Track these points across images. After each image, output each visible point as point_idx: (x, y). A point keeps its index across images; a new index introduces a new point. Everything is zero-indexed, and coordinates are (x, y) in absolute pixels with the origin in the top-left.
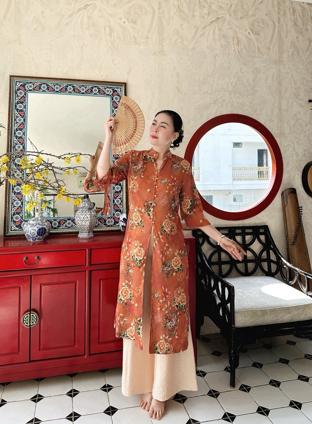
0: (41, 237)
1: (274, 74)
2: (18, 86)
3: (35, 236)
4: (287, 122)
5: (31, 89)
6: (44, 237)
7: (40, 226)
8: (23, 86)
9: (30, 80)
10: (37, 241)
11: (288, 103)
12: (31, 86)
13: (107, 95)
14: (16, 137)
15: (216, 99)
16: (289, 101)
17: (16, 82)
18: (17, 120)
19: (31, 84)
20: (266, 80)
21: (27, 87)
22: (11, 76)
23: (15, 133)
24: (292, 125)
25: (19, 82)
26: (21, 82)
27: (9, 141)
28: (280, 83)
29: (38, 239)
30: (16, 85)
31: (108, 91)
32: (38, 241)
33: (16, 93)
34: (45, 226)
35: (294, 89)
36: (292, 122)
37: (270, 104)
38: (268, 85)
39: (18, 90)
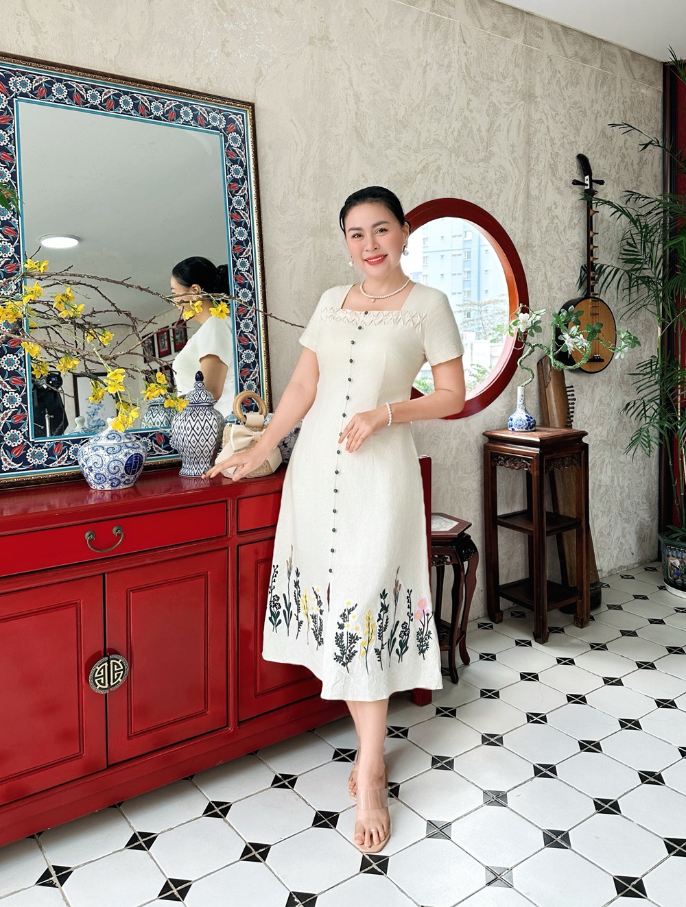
0: (132, 478)
1: (520, 121)
3: (118, 476)
4: (537, 222)
6: (138, 476)
7: (131, 451)
10: (122, 487)
11: (540, 184)
12: (24, 84)
13: (214, 128)
15: (427, 164)
16: (541, 180)
19: (23, 78)
20: (508, 132)
21: (15, 85)
24: (544, 229)
28: (529, 143)
29: (124, 483)
31: (214, 119)
34: (141, 451)
35: (549, 155)
36: (545, 223)
37: (514, 184)
38: (511, 143)
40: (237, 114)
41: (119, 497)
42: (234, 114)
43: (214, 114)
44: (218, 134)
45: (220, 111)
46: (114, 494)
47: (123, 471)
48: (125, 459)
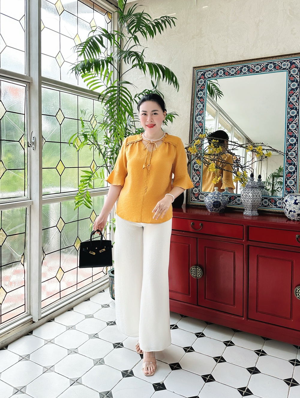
0: (217, 209)
2: (199, 75)
3: (211, 207)
5: (209, 76)
6: (220, 209)
7: (215, 200)
8: (204, 75)
9: (209, 68)
10: (213, 212)
12: (210, 74)
13: (284, 69)
14: (197, 121)
17: (198, 72)
18: (198, 107)
19: (210, 72)
21: (207, 75)
22: (194, 68)
23: (196, 118)
25: (200, 72)
26: (201, 72)
27: (192, 125)
29: (214, 210)
30: (198, 75)
31: (284, 65)
32: (215, 212)
33: (198, 82)
34: (220, 200)
39: (199, 79)
40: (296, 60)
41: (212, 215)
42: (295, 60)
43: (285, 63)
44: (286, 71)
45: (288, 61)
46: (211, 214)
47: (212, 206)
48: (213, 202)
